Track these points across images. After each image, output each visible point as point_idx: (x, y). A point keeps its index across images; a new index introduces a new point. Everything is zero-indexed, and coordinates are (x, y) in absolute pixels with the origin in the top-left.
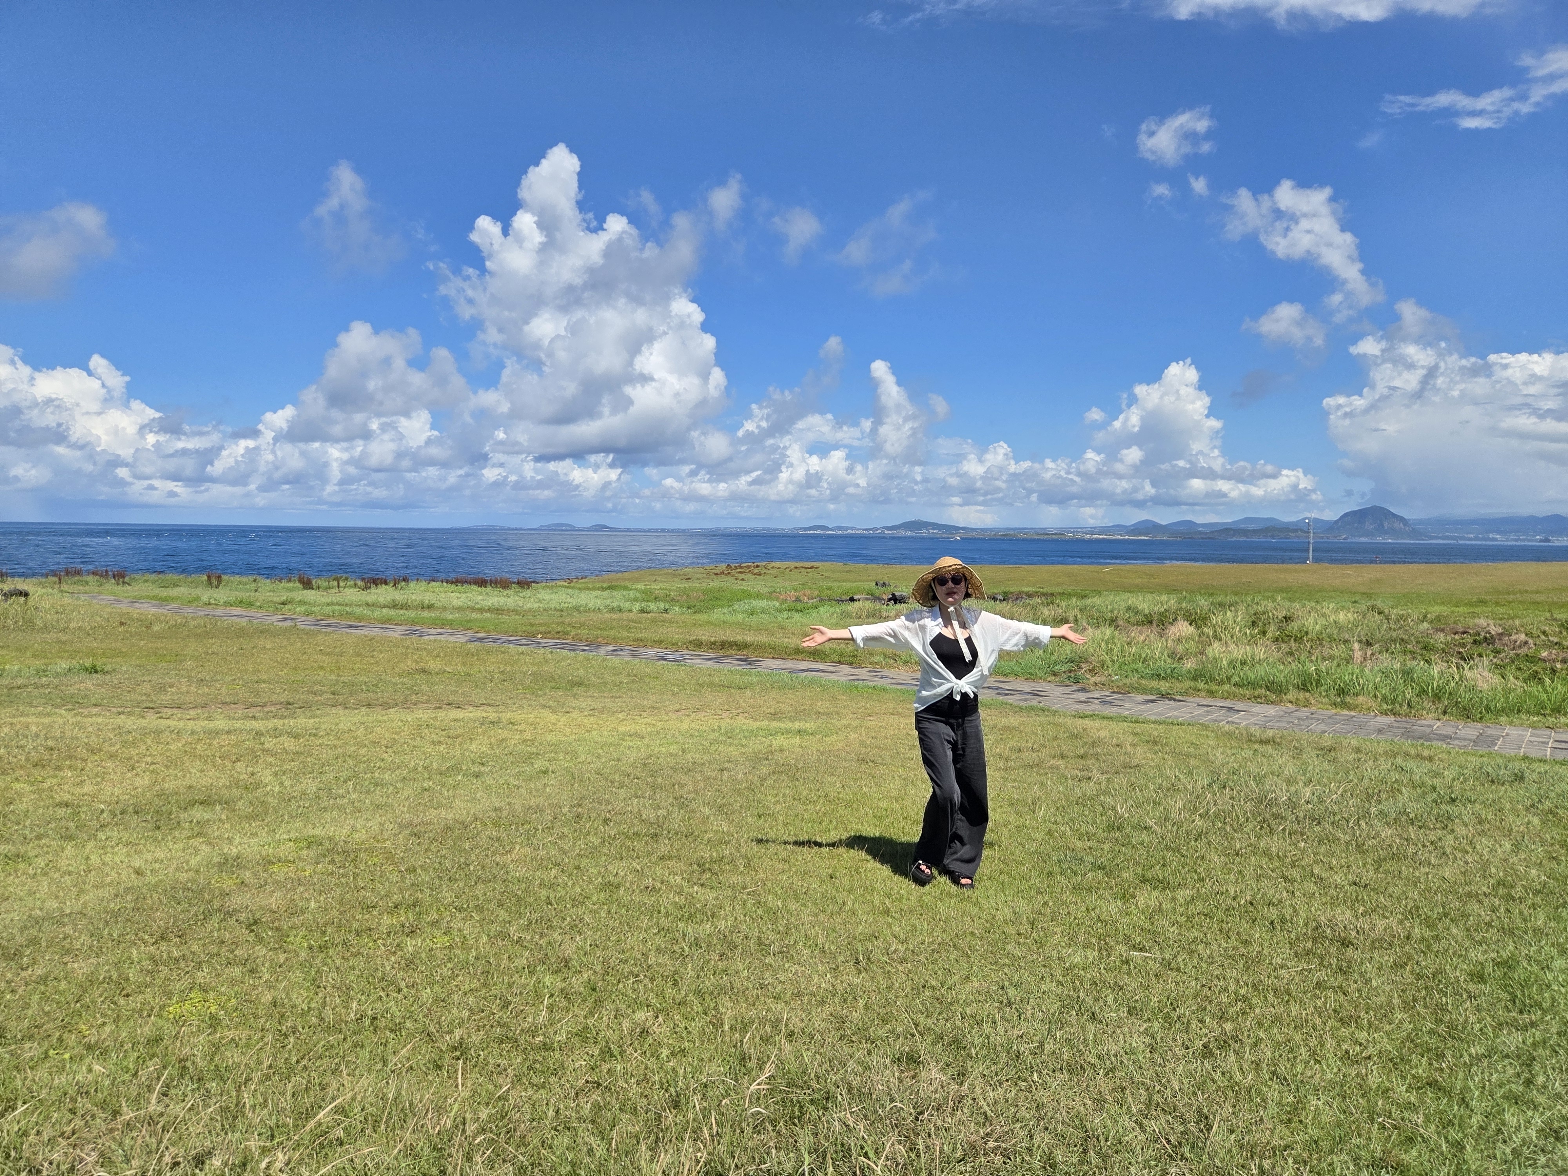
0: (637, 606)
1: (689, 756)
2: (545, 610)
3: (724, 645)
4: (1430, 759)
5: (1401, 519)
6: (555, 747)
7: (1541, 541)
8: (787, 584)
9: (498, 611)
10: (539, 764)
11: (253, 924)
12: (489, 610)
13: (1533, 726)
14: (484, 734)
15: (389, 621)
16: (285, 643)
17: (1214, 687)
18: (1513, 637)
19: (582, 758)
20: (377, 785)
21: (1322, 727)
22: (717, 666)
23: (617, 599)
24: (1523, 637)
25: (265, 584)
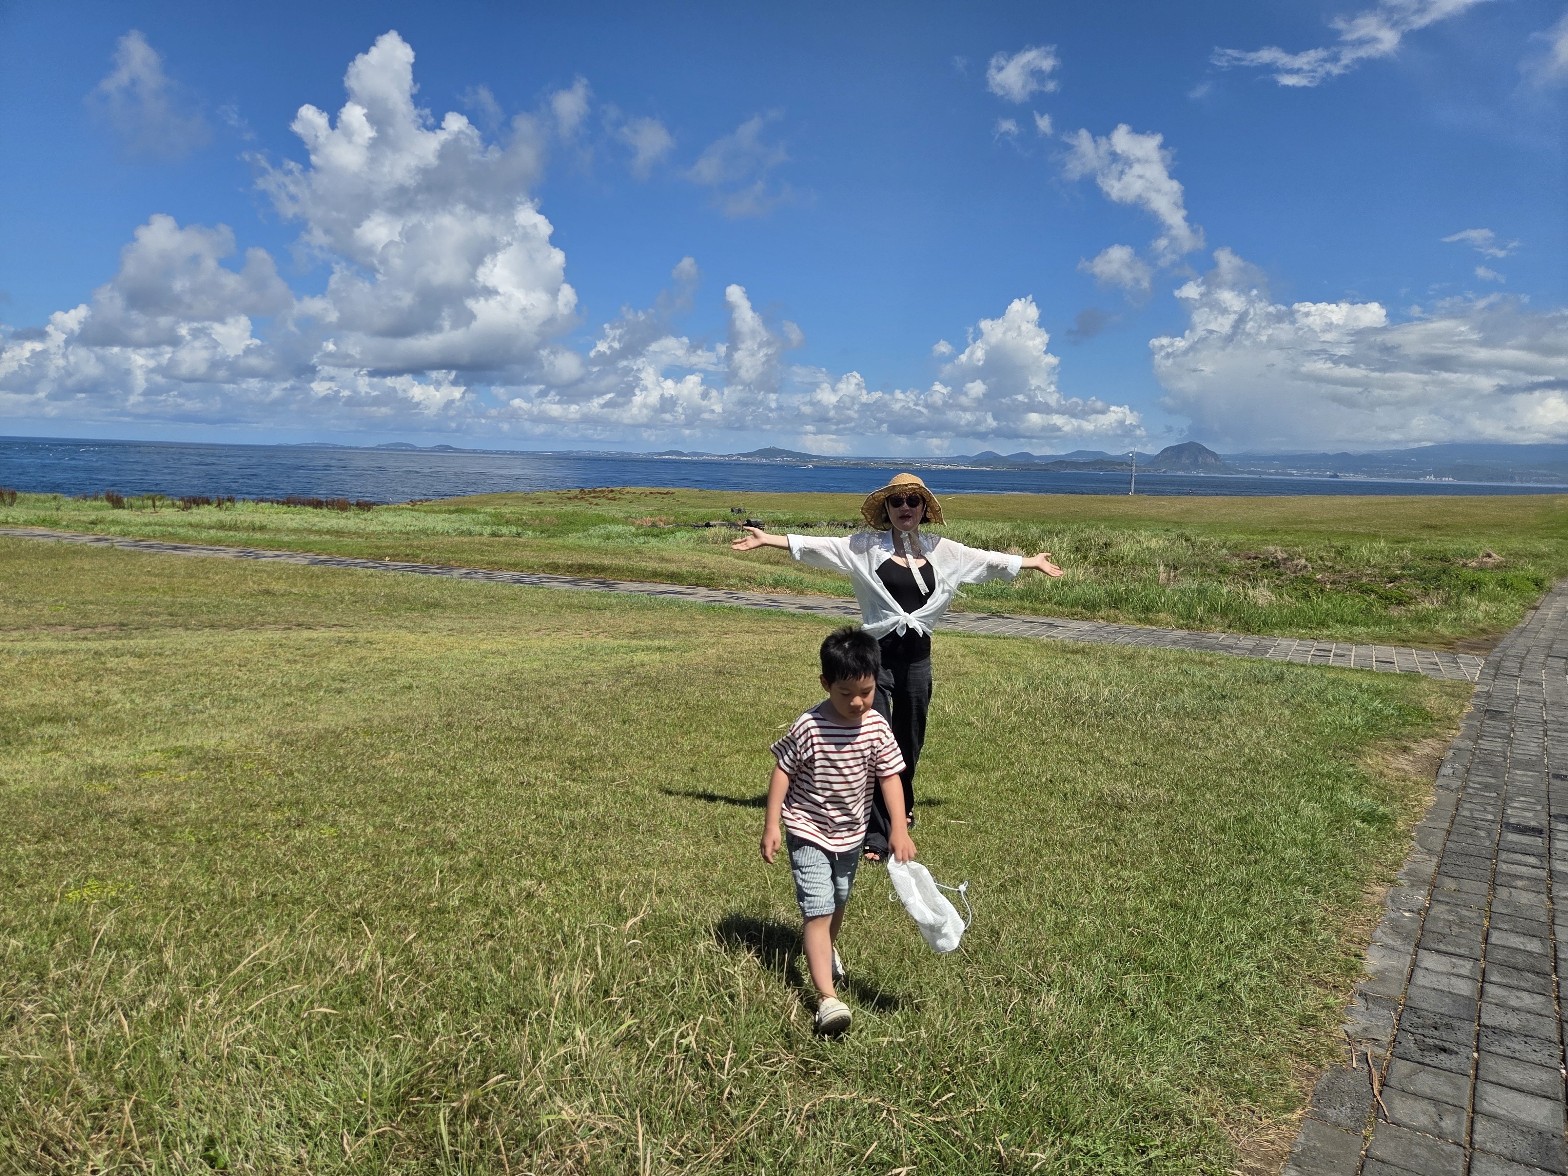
0: (488, 530)
1: (552, 672)
2: (389, 533)
3: (581, 568)
4: (1211, 664)
5: (1213, 454)
6: (417, 665)
7: (1331, 477)
8: (642, 509)
9: (339, 533)
10: (402, 680)
11: (136, 822)
12: (328, 532)
13: (1301, 638)
14: (341, 652)
15: (219, 542)
16: (106, 564)
17: (1038, 606)
18: (1296, 562)
19: (446, 674)
20: (235, 701)
21: (1128, 639)
22: (575, 588)
23: (466, 521)
24: (1303, 561)
25: (67, 501)
